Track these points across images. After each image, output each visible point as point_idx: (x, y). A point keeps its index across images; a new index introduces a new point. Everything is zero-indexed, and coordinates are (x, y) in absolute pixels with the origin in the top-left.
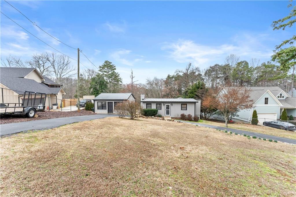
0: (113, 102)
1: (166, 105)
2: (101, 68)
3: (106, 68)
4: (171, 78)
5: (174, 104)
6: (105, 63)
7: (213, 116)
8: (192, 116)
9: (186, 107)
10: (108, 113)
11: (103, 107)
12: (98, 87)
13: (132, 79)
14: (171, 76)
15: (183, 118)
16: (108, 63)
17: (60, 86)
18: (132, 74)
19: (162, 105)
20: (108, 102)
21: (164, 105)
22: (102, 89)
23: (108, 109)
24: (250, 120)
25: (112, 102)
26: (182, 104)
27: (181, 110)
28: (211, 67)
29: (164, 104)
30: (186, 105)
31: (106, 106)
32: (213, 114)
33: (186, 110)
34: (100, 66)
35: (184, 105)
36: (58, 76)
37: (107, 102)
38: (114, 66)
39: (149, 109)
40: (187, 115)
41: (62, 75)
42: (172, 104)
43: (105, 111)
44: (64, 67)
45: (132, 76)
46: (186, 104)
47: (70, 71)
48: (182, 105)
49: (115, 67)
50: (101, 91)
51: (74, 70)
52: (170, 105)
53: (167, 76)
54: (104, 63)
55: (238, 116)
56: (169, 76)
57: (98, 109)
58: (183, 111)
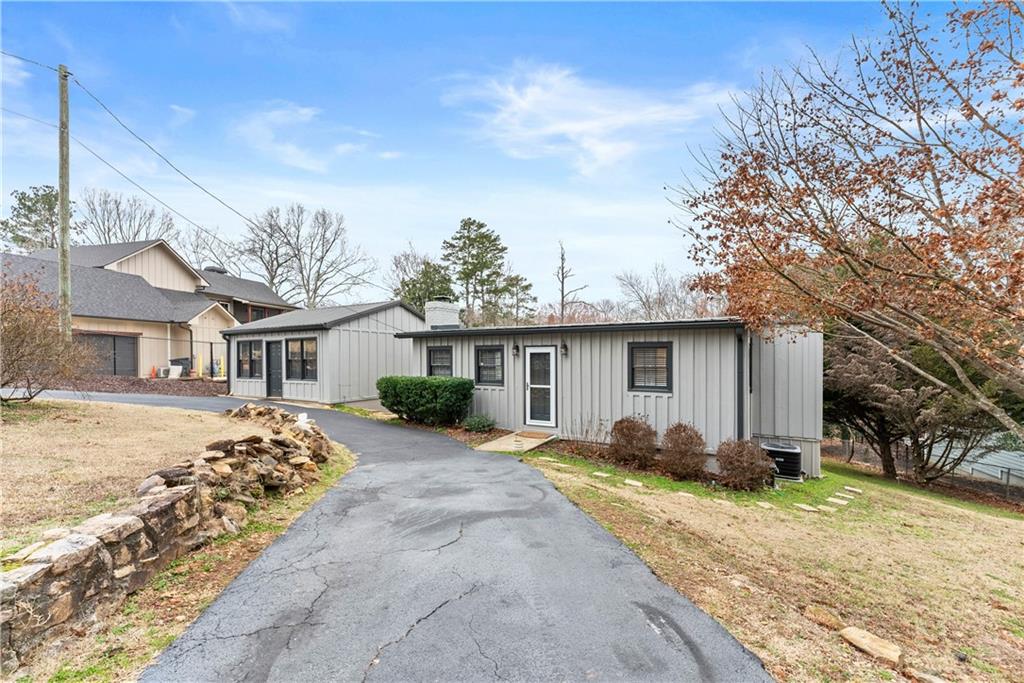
0: (282, 338)
1: (529, 351)
5: (575, 348)
7: (991, 458)
8: (702, 443)
9: (663, 365)
10: (269, 394)
11: (254, 368)
13: (563, 283)
19: (509, 351)
20: (268, 343)
21: (516, 355)
23: (268, 375)
26: (633, 349)
27: (632, 386)
29: (517, 348)
30: (662, 353)
31: (262, 360)
32: (989, 450)
33: (669, 388)
35: (650, 354)
37: (264, 341)
39: (440, 377)
40: (661, 429)
42: (565, 347)
43: (260, 387)
46: (668, 346)
48: (638, 355)
57: (238, 376)
58: (642, 394)
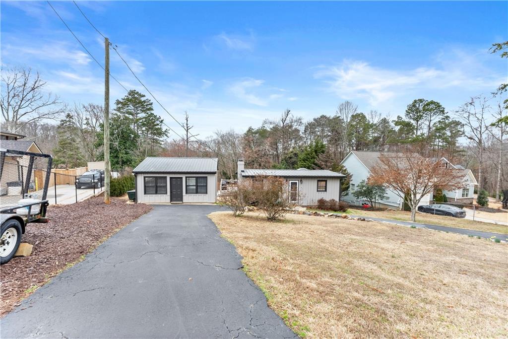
0: (184, 177)
1: (290, 182)
2: (120, 105)
3: (131, 107)
4: (253, 133)
5: (304, 181)
6: (130, 95)
8: (335, 202)
9: (326, 187)
10: (171, 201)
11: (158, 189)
12: (117, 143)
13: (187, 131)
14: (253, 130)
15: (322, 205)
16: (136, 96)
17: (18, 137)
18: (187, 121)
20: (171, 178)
22: (125, 148)
23: (171, 192)
24: (399, 204)
25: (181, 178)
26: (318, 181)
27: (318, 191)
28: (315, 120)
31: (166, 186)
33: (326, 191)
34: (118, 100)
35: (322, 182)
36: (7, 113)
37: (168, 177)
38: (151, 102)
40: (328, 200)
41: (21, 112)
42: (301, 181)
43: (165, 199)
44: (25, 94)
45: (187, 125)
46: (326, 181)
47: (44, 105)
48: (319, 183)
49: (151, 104)
50: (124, 152)
51: (54, 103)
52: (297, 182)
53: (247, 129)
54: (127, 94)
55: (388, 198)
56: (250, 130)
57: (145, 193)
58: (320, 193)
